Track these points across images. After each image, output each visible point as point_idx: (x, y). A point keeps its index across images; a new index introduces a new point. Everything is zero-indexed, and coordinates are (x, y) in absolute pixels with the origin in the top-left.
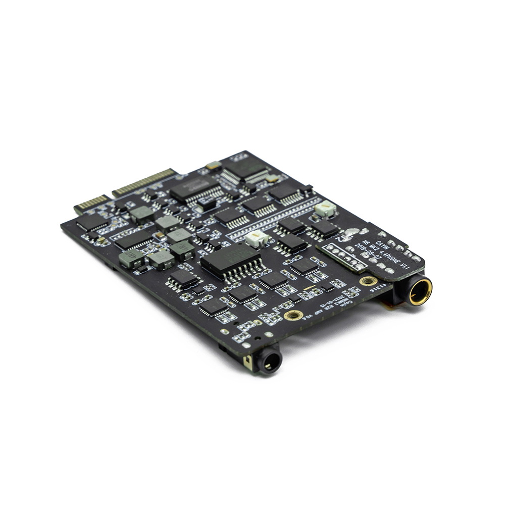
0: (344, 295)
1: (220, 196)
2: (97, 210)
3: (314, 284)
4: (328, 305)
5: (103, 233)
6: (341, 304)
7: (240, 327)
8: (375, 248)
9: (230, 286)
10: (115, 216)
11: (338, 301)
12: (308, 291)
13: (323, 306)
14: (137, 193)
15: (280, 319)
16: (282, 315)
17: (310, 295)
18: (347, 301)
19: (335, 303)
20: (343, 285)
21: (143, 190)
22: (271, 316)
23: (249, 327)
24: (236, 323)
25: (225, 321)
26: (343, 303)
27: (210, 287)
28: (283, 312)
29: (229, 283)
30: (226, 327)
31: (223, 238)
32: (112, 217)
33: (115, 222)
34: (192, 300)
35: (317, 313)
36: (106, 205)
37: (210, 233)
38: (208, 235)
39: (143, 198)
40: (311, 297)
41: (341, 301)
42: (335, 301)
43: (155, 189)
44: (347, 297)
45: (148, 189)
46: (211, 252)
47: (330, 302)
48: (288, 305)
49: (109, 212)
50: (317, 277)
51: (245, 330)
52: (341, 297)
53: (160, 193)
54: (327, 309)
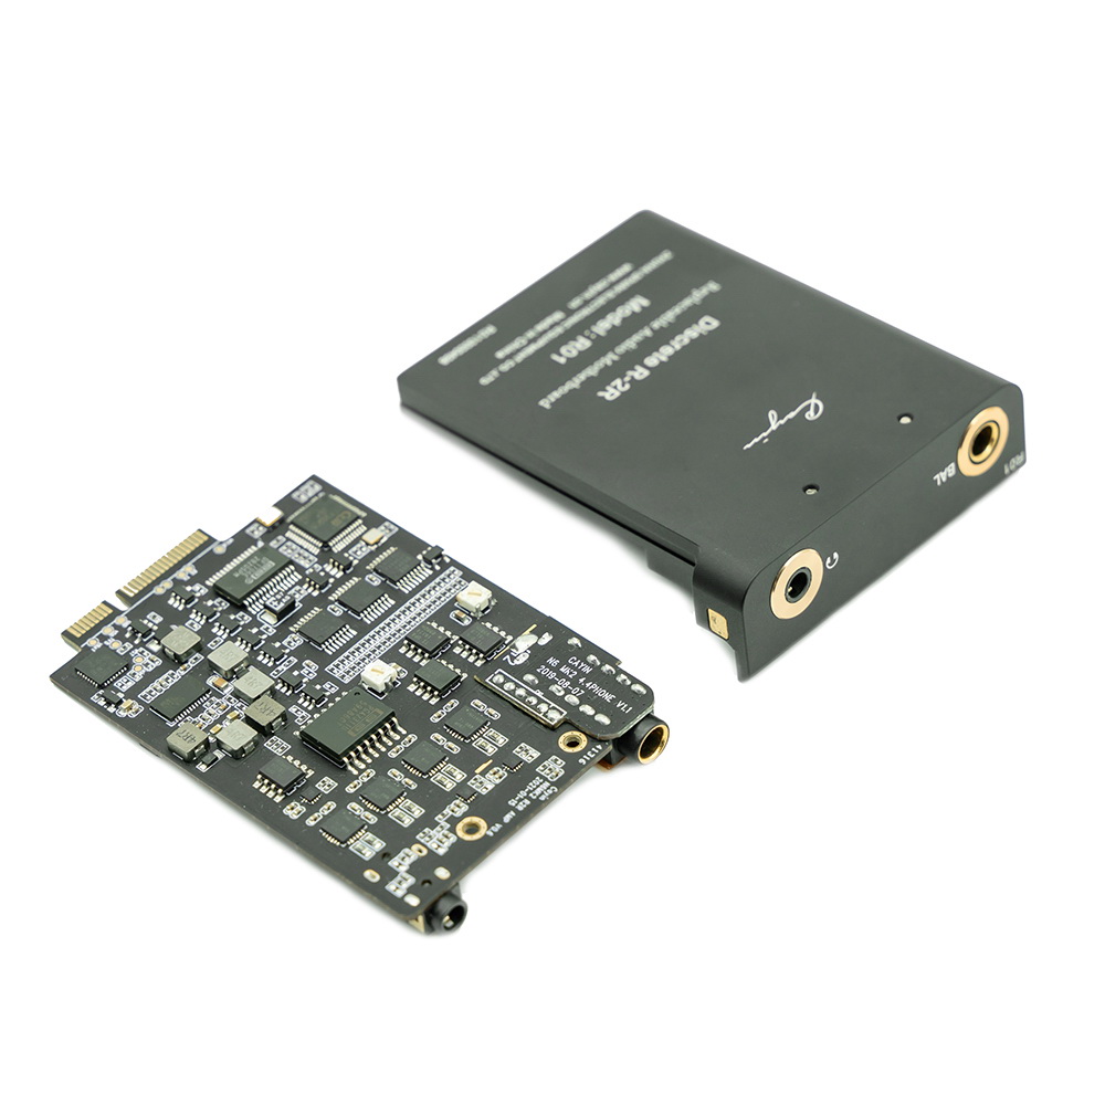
0: (541, 777)
1: (296, 584)
2: (103, 638)
3: (490, 758)
4: (520, 800)
5: (125, 688)
6: (540, 795)
7: (393, 863)
8: (571, 673)
9: (357, 777)
10: (136, 647)
11: (534, 789)
12: (483, 773)
13: (512, 803)
14: (159, 590)
15: (453, 839)
16: (452, 830)
17: (487, 782)
18: (549, 788)
19: (531, 795)
20: (536, 754)
21: (168, 584)
22: (437, 833)
23: (408, 861)
24: (385, 855)
25: (368, 854)
26: (542, 793)
27: (327, 785)
28: (453, 821)
29: (356, 772)
30: (371, 864)
31: (323, 677)
32: (130, 651)
33: (138, 660)
34: (305, 816)
35: (507, 818)
36: (114, 626)
37: (298, 666)
38: (296, 673)
39: (171, 601)
40: (490, 787)
41: (539, 789)
42: (530, 792)
43: (186, 578)
44: (546, 779)
45: (174, 580)
46: (310, 708)
47: (523, 794)
48: (458, 807)
49: (124, 640)
50: (491, 742)
51: (403, 869)
52: (538, 780)
53: (197, 587)
54: (520, 808)
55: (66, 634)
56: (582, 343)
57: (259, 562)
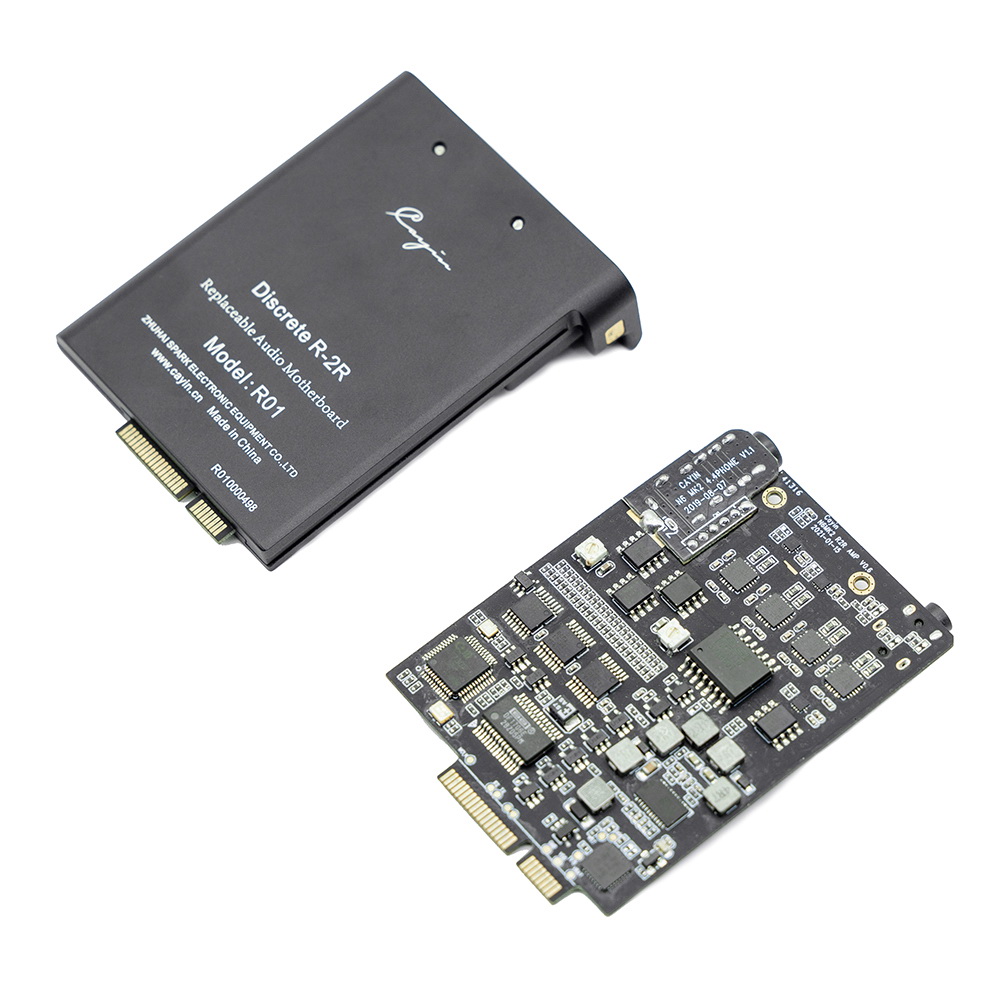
0: (812, 524)
2: (567, 865)
3: (782, 562)
4: (836, 544)
5: (637, 850)
6: (832, 529)
7: (891, 646)
8: (698, 488)
9: (785, 668)
10: (584, 837)
11: (824, 532)
12: (799, 569)
13: (838, 550)
14: (514, 815)
15: (871, 599)
16: (861, 598)
17: (810, 566)
19: (831, 535)
20: (783, 527)
21: (507, 808)
22: (862, 610)
23: (893, 636)
24: (881, 651)
25: (878, 665)
26: (831, 527)
27: (790, 691)
28: (851, 597)
29: (780, 667)
30: (890, 664)
31: (656, 686)
32: (589, 843)
33: (602, 838)
34: (824, 711)
35: (855, 556)
36: (552, 856)
37: (639, 705)
38: (646, 707)
39: (531, 806)
40: (814, 565)
41: (825, 529)
42: (827, 536)
43: (503, 790)
44: (815, 522)
45: (502, 801)
46: (693, 698)
47: (828, 541)
48: (836, 592)
49: (574, 847)
50: (762, 560)
51: (899, 640)
52: (814, 528)
53: (516, 782)
54: (845, 544)
55: (554, 899)
56: (261, 393)
57: (509, 721)
